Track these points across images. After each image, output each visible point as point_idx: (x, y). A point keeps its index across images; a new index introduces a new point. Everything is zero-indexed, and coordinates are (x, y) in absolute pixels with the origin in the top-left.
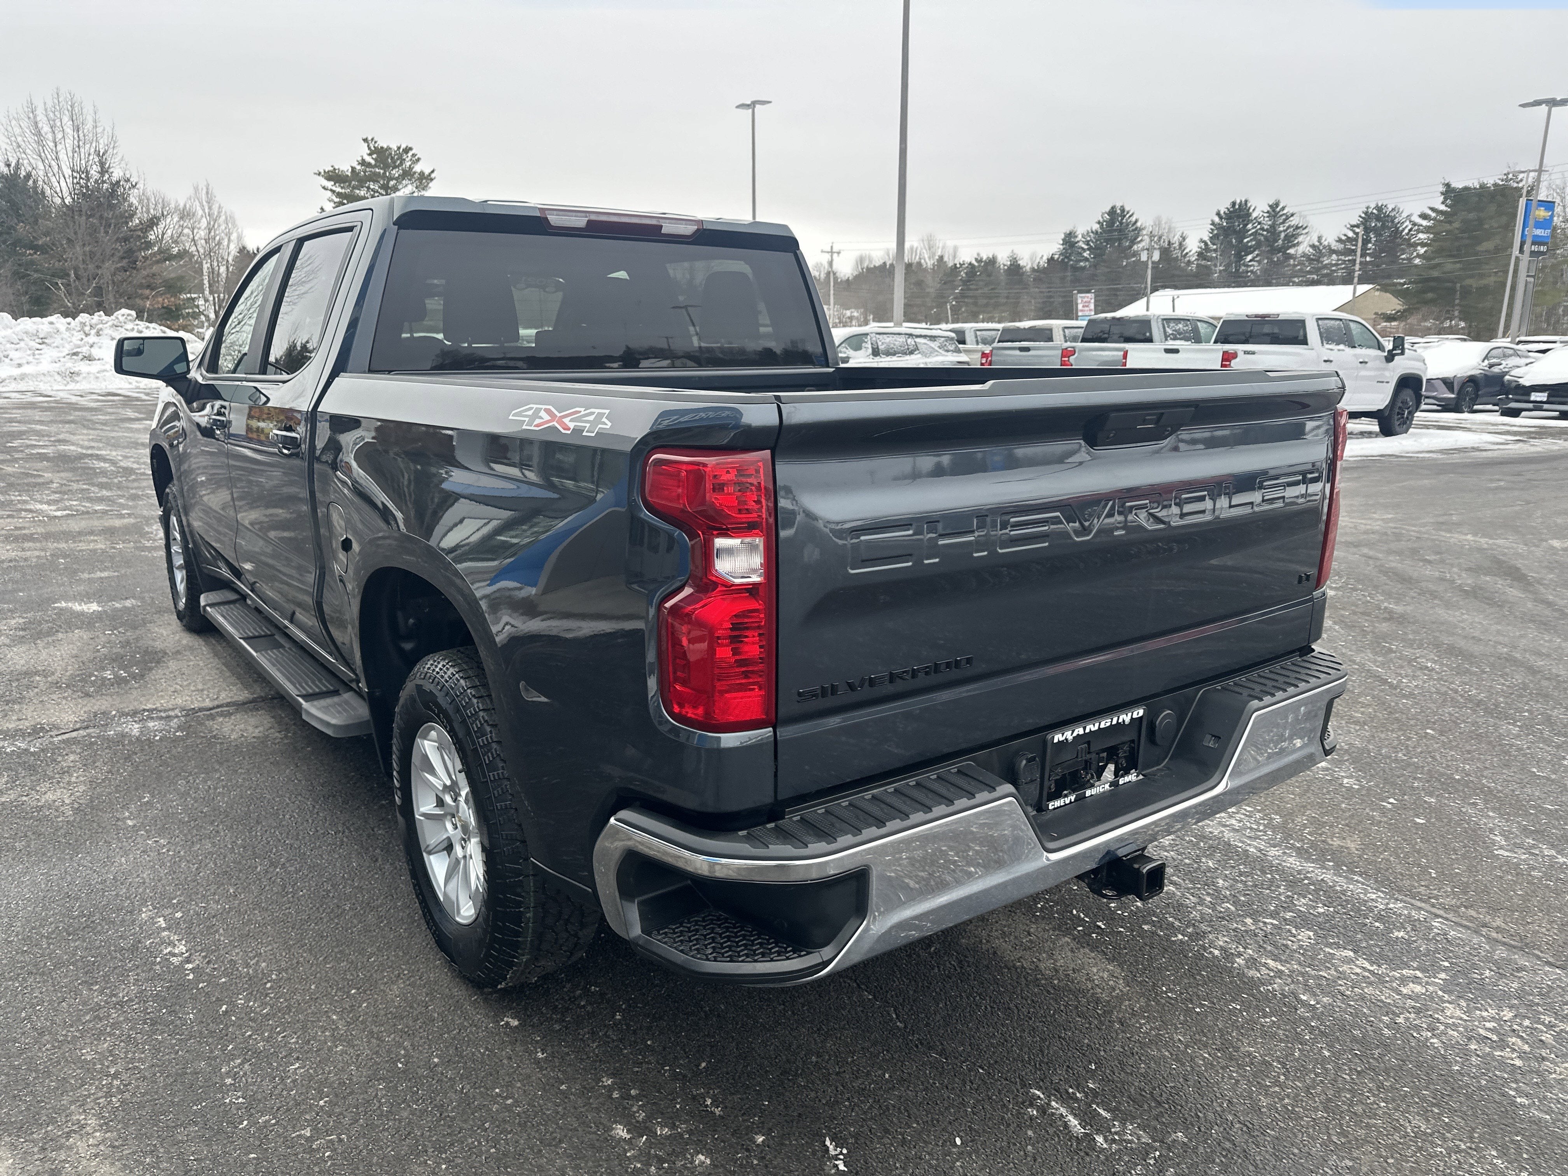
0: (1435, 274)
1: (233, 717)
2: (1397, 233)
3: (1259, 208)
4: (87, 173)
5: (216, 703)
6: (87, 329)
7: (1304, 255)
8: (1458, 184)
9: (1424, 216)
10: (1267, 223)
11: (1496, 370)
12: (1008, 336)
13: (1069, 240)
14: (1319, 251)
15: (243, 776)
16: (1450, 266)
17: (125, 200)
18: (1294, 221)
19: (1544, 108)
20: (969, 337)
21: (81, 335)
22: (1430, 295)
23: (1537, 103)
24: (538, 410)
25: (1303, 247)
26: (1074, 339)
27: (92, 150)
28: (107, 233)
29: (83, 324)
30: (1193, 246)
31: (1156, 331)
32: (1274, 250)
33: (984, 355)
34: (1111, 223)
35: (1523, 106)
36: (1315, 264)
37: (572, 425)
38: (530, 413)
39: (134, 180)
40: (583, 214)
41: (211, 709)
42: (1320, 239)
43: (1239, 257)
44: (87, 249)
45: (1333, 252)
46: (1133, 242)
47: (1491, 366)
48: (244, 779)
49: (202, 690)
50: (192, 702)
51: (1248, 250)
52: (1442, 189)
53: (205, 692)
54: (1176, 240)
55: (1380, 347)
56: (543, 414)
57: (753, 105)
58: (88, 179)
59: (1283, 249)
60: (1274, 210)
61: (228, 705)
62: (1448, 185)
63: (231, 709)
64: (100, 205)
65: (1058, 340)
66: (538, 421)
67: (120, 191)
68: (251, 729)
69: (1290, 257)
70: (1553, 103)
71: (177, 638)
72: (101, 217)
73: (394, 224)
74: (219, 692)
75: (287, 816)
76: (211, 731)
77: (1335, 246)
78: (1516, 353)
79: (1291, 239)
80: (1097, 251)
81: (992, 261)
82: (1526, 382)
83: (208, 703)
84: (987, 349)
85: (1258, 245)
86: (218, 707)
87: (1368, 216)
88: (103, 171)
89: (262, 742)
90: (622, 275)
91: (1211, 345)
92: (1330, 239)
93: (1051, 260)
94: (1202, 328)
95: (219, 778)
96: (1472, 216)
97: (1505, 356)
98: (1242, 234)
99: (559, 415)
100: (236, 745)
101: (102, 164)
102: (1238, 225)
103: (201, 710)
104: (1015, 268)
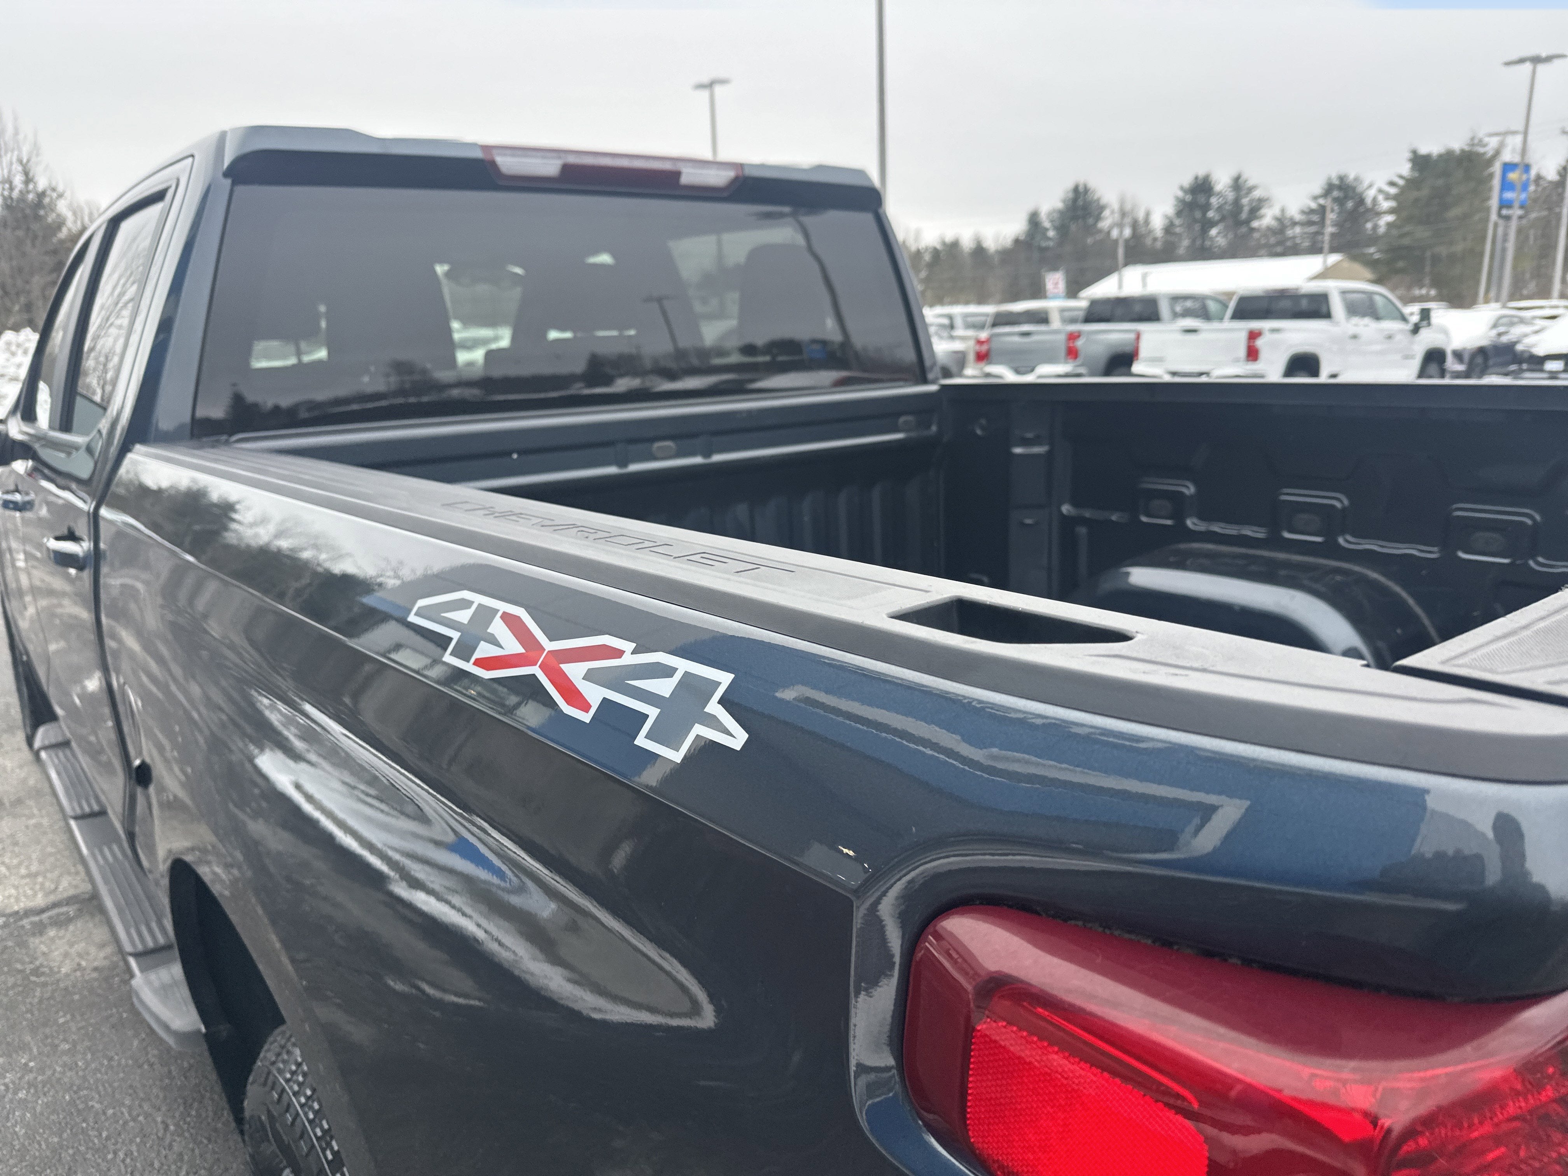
0: (1406, 241)
1: (71, 928)
2: (1361, 201)
3: (1222, 182)
4: (11, 183)
5: (52, 898)
6: (13, 348)
7: (1269, 228)
8: (1423, 150)
9: (1392, 184)
10: (1231, 196)
11: (1504, 339)
12: (1001, 320)
13: (1034, 220)
14: (1283, 223)
15: (65, 1058)
16: (1422, 233)
17: (52, 210)
18: (1257, 194)
19: (1528, 66)
20: (958, 322)
21: (7, 355)
22: (1401, 264)
23: (1522, 61)
24: (485, 615)
25: (1267, 219)
26: (1073, 321)
27: (14, 159)
28: (34, 246)
29: (9, 344)
30: (1158, 223)
31: (1164, 309)
32: (1238, 223)
33: (980, 342)
34: (1075, 200)
35: (1508, 64)
36: (1279, 237)
37: (595, 694)
38: (463, 616)
39: (60, 188)
40: (554, 155)
41: (42, 911)
42: (1283, 210)
43: (1205, 230)
44: (14, 263)
45: (1294, 224)
46: (1098, 218)
47: (1500, 335)
48: (65, 1065)
49: (36, 875)
50: (17, 900)
51: (1212, 224)
52: (1408, 155)
53: (40, 879)
54: (1141, 216)
55: (1404, 319)
56: (498, 628)
57: (710, 85)
58: (11, 189)
59: (1248, 222)
60: (1237, 184)
61: (69, 901)
62: (1414, 152)
63: (71, 910)
64: (25, 217)
65: (1056, 323)
66: (484, 650)
67: (47, 200)
68: (93, 950)
69: (1253, 230)
70: (1537, 60)
71: (23, 775)
72: (28, 229)
73: (226, 174)
74: (61, 875)
75: (121, 1155)
76: (34, 959)
77: (1298, 217)
78: (1522, 321)
79: (1255, 211)
80: (1062, 229)
81: (954, 246)
82: (1540, 351)
83: (40, 901)
84: (983, 335)
85: (1223, 219)
86: (55, 905)
87: (1329, 188)
88: (28, 179)
89: (106, 979)
90: (605, 258)
91: (1227, 324)
92: (1294, 211)
93: (1017, 241)
94: (1212, 306)
95: (26, 1064)
96: (1440, 182)
97: (1512, 324)
98: (1206, 207)
99: (550, 646)
100: (66, 989)
101: (26, 173)
102: (1202, 199)
103: (28, 913)
104: (979, 251)
